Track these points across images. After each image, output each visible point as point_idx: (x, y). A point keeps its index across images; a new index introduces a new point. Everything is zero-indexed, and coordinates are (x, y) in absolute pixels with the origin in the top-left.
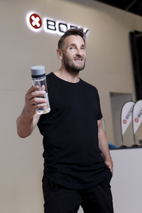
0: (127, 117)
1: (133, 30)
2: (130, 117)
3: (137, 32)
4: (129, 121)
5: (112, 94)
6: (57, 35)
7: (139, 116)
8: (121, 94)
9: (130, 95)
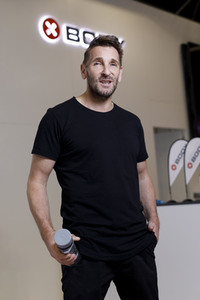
0: (177, 161)
1: (185, 42)
2: (182, 161)
3: (191, 45)
4: (180, 166)
5: (157, 130)
6: (81, 48)
7: (194, 159)
8: (169, 130)
9: (182, 131)
